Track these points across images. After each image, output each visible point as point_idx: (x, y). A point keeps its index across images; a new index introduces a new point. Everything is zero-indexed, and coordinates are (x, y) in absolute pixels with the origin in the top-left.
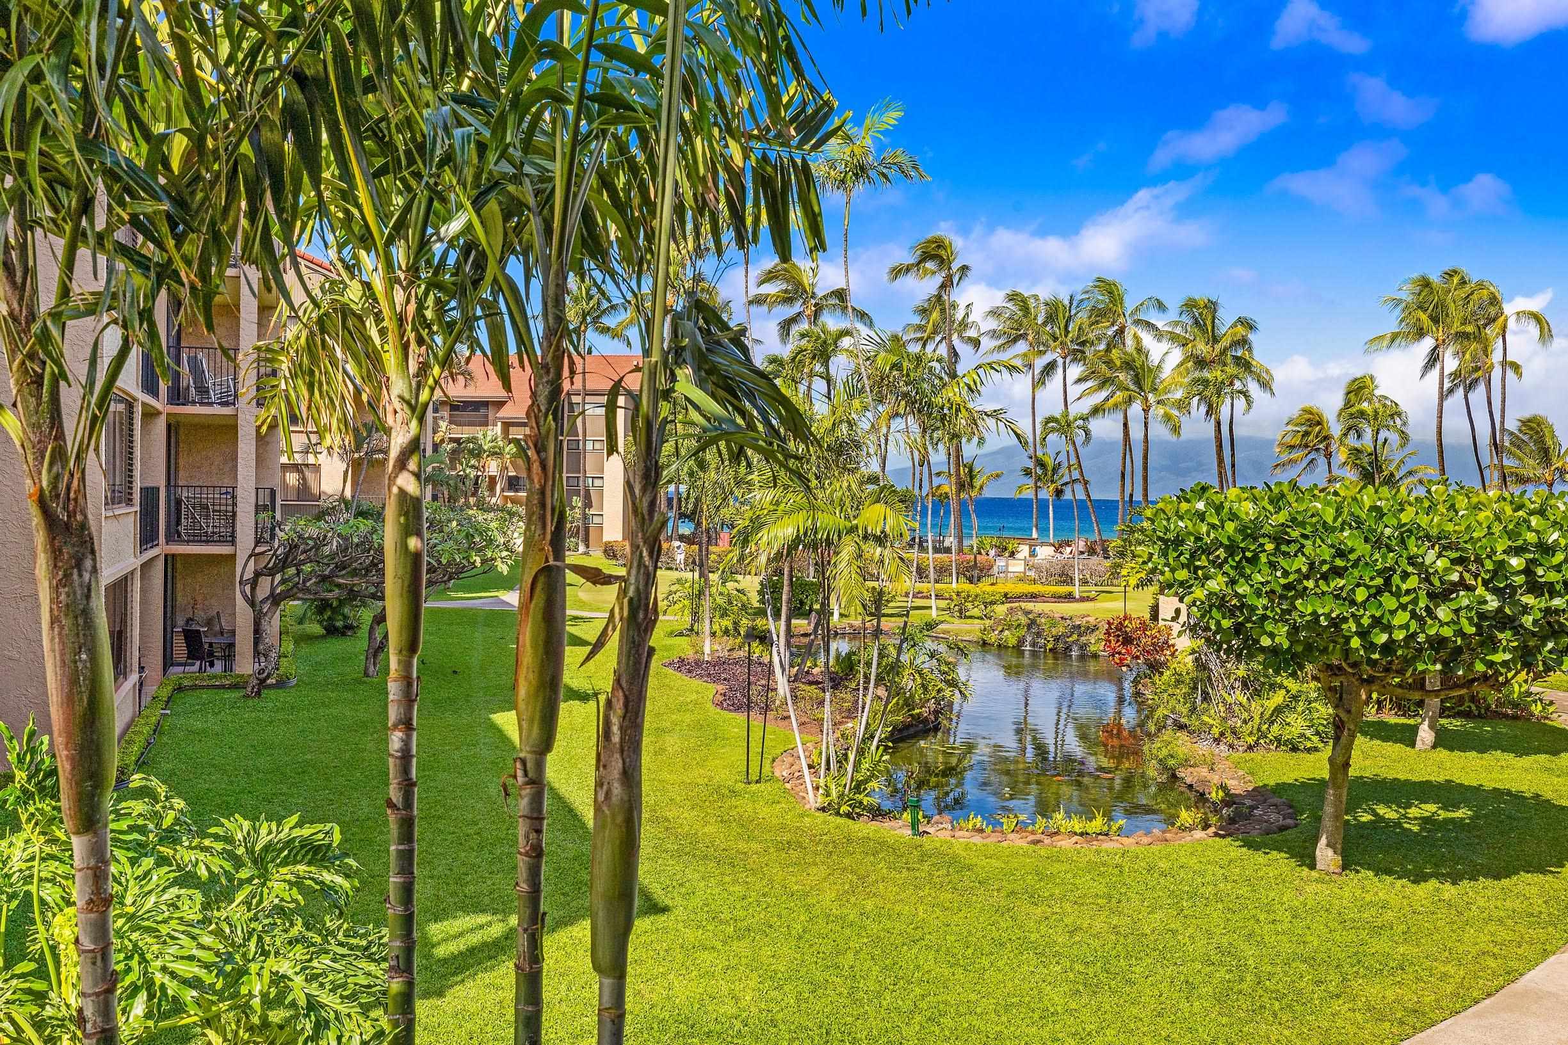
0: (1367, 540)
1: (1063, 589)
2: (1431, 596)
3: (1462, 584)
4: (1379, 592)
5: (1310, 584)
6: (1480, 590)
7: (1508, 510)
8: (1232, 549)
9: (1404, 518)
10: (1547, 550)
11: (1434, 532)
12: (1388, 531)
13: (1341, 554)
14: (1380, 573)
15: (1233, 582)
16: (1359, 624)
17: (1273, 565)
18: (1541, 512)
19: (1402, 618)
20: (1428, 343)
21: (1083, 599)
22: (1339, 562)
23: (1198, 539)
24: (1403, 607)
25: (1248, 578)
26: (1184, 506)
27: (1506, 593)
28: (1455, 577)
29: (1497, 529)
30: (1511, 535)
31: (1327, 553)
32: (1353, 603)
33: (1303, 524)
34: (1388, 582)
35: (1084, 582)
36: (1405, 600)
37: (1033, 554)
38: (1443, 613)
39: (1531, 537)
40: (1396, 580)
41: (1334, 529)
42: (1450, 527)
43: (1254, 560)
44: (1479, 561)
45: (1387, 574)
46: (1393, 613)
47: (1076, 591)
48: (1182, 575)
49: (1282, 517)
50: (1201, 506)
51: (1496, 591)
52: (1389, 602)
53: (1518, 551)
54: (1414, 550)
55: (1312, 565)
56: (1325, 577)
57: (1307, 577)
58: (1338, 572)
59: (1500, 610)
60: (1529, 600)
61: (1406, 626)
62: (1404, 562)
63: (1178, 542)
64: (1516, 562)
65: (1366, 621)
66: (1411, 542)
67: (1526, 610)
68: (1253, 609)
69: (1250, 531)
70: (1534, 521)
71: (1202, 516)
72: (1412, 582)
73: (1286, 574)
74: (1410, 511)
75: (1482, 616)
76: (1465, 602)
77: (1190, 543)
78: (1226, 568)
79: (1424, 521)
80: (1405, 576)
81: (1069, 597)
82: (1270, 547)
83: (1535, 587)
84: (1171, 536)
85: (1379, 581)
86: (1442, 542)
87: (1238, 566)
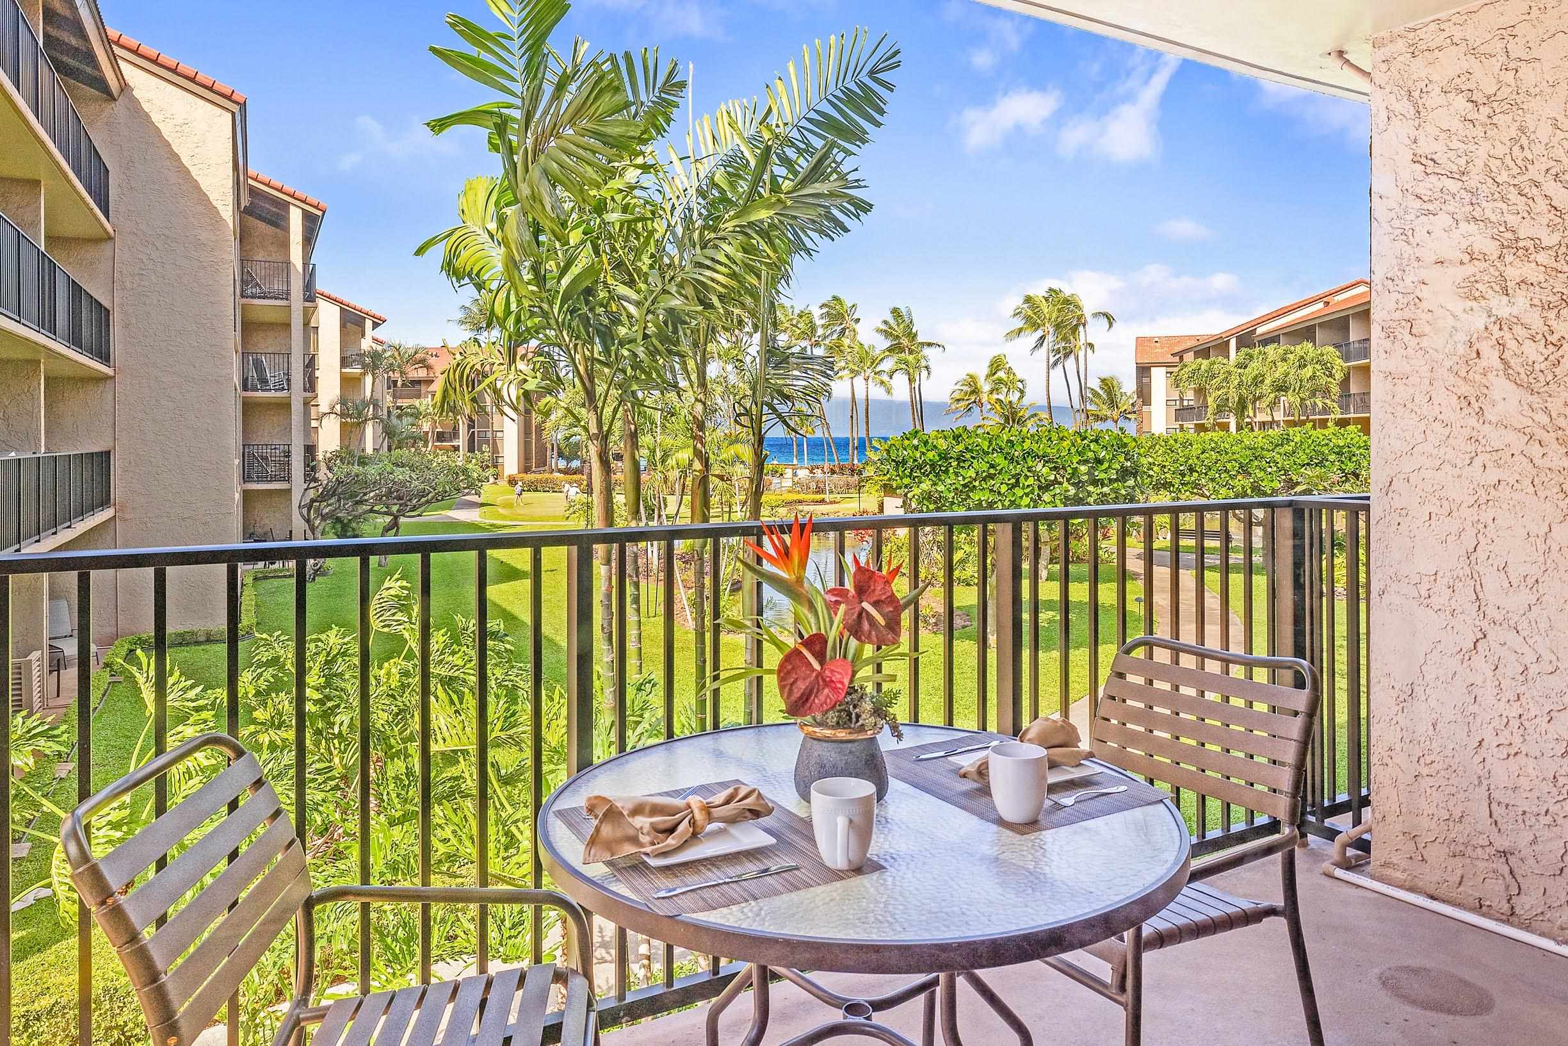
0: (1006, 459)
1: (819, 497)
2: (1040, 488)
3: (1056, 482)
4: (1014, 486)
5: (977, 484)
6: (1065, 484)
7: (1079, 440)
8: (933, 466)
9: (1027, 445)
10: (1099, 461)
11: (1040, 453)
12: (1016, 454)
13: (992, 466)
14: (1013, 476)
17: (956, 474)
18: (1096, 441)
19: (1026, 500)
20: (1039, 334)
21: (831, 503)
22: (992, 471)
23: (915, 460)
25: (943, 481)
26: (906, 442)
27: (1078, 485)
28: (1052, 478)
29: (1073, 450)
30: (1079, 453)
31: (985, 467)
32: (999, 493)
33: (971, 451)
34: (1018, 481)
35: (831, 492)
36: (1027, 490)
37: (795, 475)
38: (1047, 497)
39: (1091, 455)
40: (1022, 479)
41: (988, 453)
42: (1049, 450)
43: (946, 472)
44: (1064, 468)
45: (1017, 477)
46: (1021, 498)
47: (827, 497)
48: (906, 481)
49: (961, 447)
50: (915, 442)
51: (1073, 484)
52: (1019, 492)
53: (1086, 462)
54: (1030, 464)
55: (977, 473)
56: (984, 479)
57: (975, 480)
58: (991, 477)
59: (1076, 495)
60: (1091, 488)
62: (1025, 470)
63: (904, 462)
64: (1083, 469)
66: (1029, 459)
67: (1089, 494)
69: (944, 456)
70: (1092, 446)
71: (916, 448)
72: (1031, 481)
73: (964, 479)
74: (1028, 442)
75: (1067, 498)
76: (1058, 491)
77: (910, 463)
78: (931, 476)
79: (1035, 447)
80: (1027, 477)
81: (822, 501)
82: (954, 464)
83: (1095, 482)
84: (900, 459)
85: (1013, 481)
86: (1045, 459)
87: (937, 475)
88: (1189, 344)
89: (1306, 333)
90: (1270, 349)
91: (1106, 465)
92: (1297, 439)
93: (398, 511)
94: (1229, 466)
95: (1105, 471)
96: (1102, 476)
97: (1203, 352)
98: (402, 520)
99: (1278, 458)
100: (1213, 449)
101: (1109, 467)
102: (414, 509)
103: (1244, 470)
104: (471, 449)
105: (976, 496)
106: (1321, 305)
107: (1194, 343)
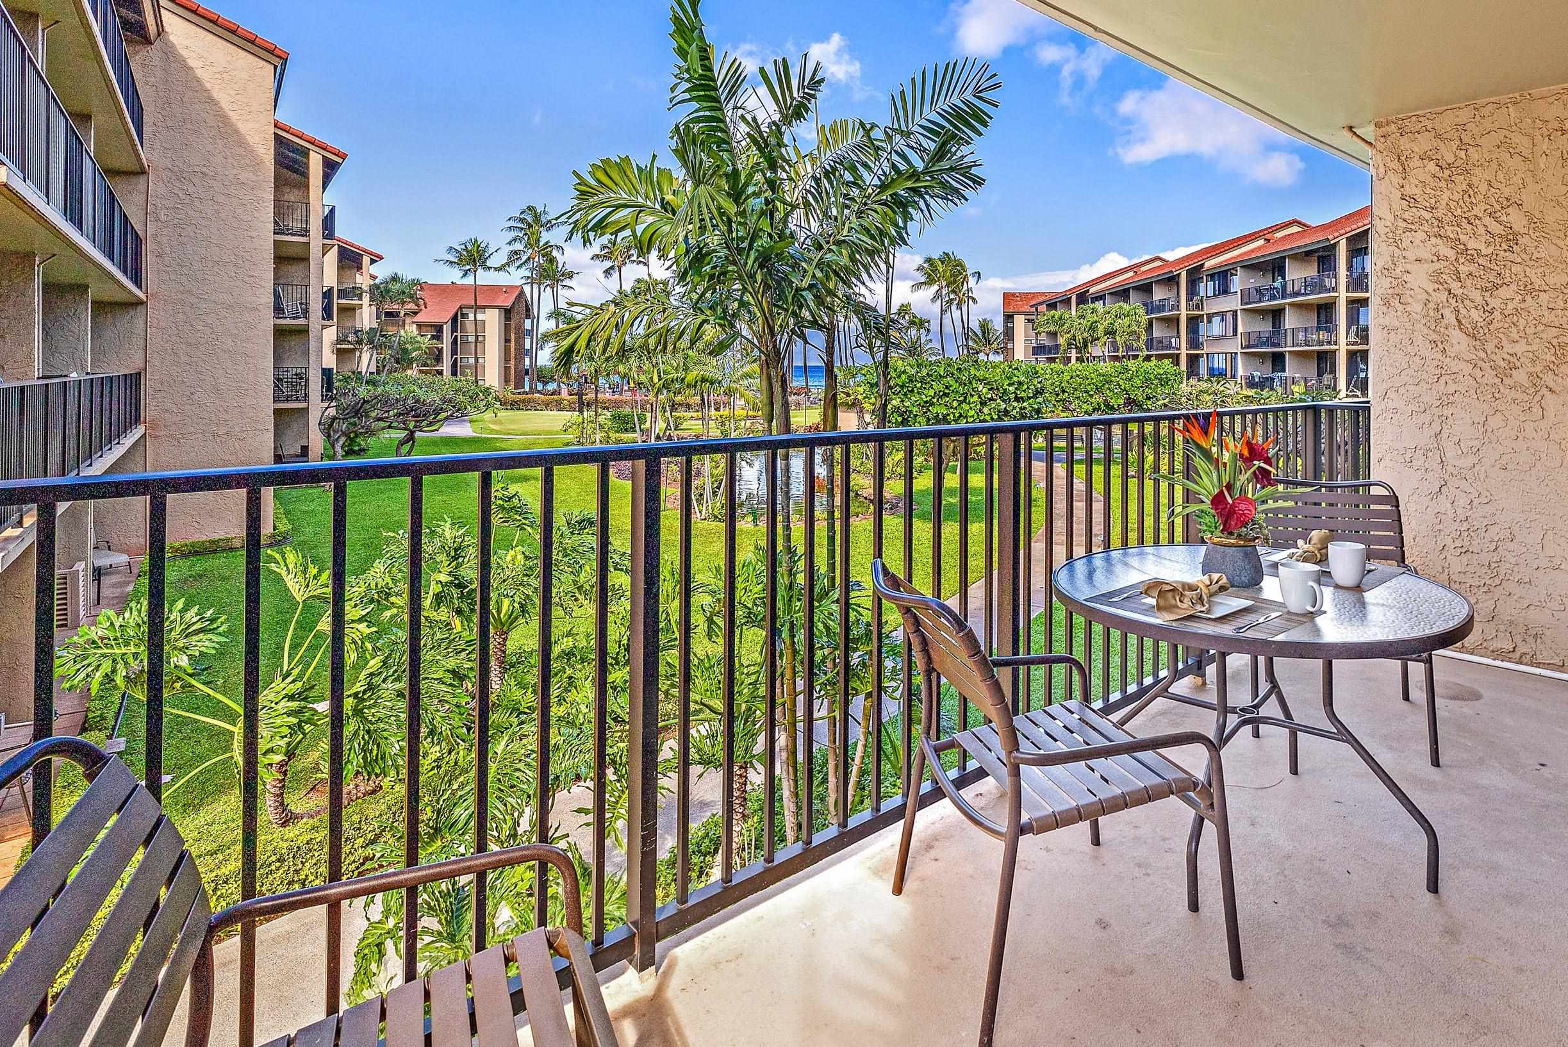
0: (956, 381)
2: (981, 403)
3: (991, 399)
4: (962, 402)
5: (935, 400)
6: (998, 401)
9: (972, 372)
10: (1020, 383)
11: (982, 378)
12: (965, 378)
13: (947, 387)
14: (962, 395)
15: (902, 401)
16: (954, 416)
19: (972, 413)
20: (935, 288)
22: (947, 391)
24: (971, 408)
25: (909, 399)
27: (1007, 401)
28: (989, 396)
30: (1010, 378)
31: (941, 388)
34: (965, 398)
38: (986, 410)
44: (998, 389)
45: (965, 395)
52: (965, 406)
54: (974, 385)
55: (935, 393)
56: (941, 397)
58: (946, 395)
60: (1015, 404)
61: (973, 416)
62: (971, 390)
64: (1011, 389)
65: (957, 415)
66: (974, 382)
67: (1014, 408)
68: (911, 412)
72: (975, 398)
74: (972, 369)
75: (999, 411)
76: (993, 405)
80: (972, 396)
83: (1017, 399)
85: (962, 398)
86: (984, 381)
87: (905, 395)
88: (1041, 299)
89: (1123, 294)
90: (1099, 305)
91: (1025, 387)
92: (1134, 369)
93: (415, 427)
94: (1089, 388)
95: (1024, 391)
96: (1023, 394)
97: (1052, 306)
98: (418, 434)
99: (1121, 382)
100: (1078, 376)
101: (1028, 388)
102: (431, 424)
103: (1098, 390)
104: (454, 373)
105: (935, 410)
106: (1131, 274)
107: (1044, 298)
